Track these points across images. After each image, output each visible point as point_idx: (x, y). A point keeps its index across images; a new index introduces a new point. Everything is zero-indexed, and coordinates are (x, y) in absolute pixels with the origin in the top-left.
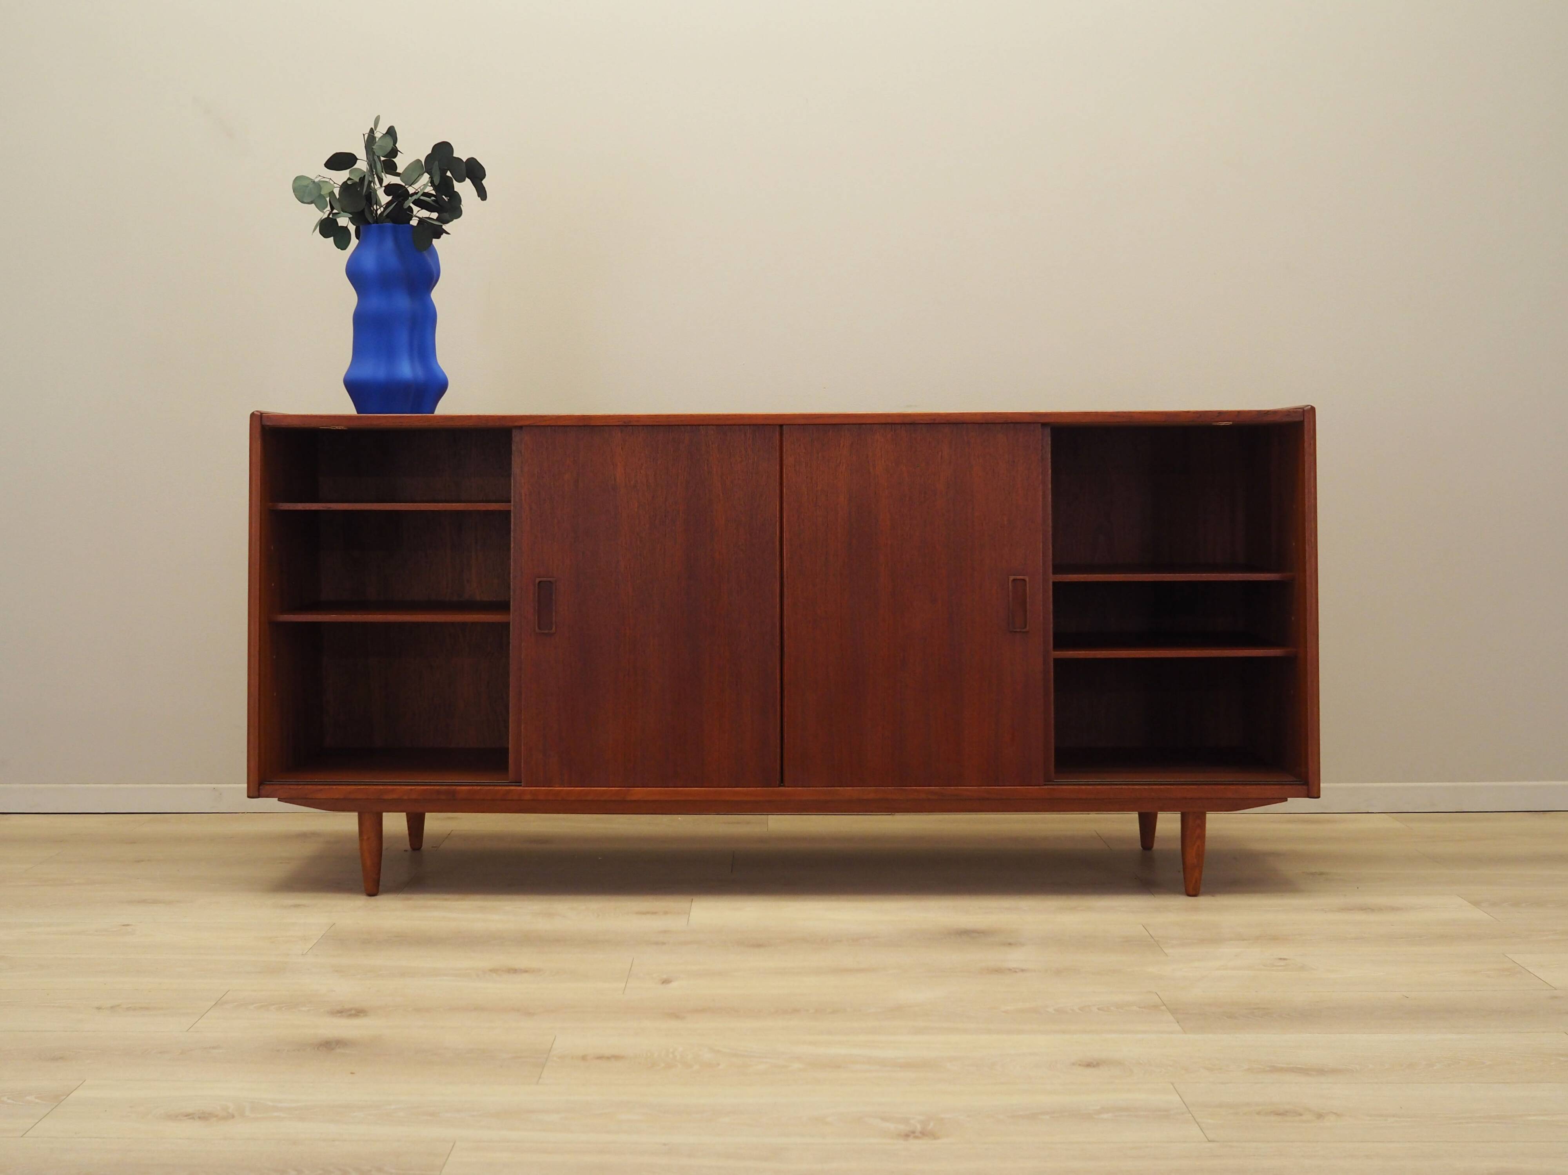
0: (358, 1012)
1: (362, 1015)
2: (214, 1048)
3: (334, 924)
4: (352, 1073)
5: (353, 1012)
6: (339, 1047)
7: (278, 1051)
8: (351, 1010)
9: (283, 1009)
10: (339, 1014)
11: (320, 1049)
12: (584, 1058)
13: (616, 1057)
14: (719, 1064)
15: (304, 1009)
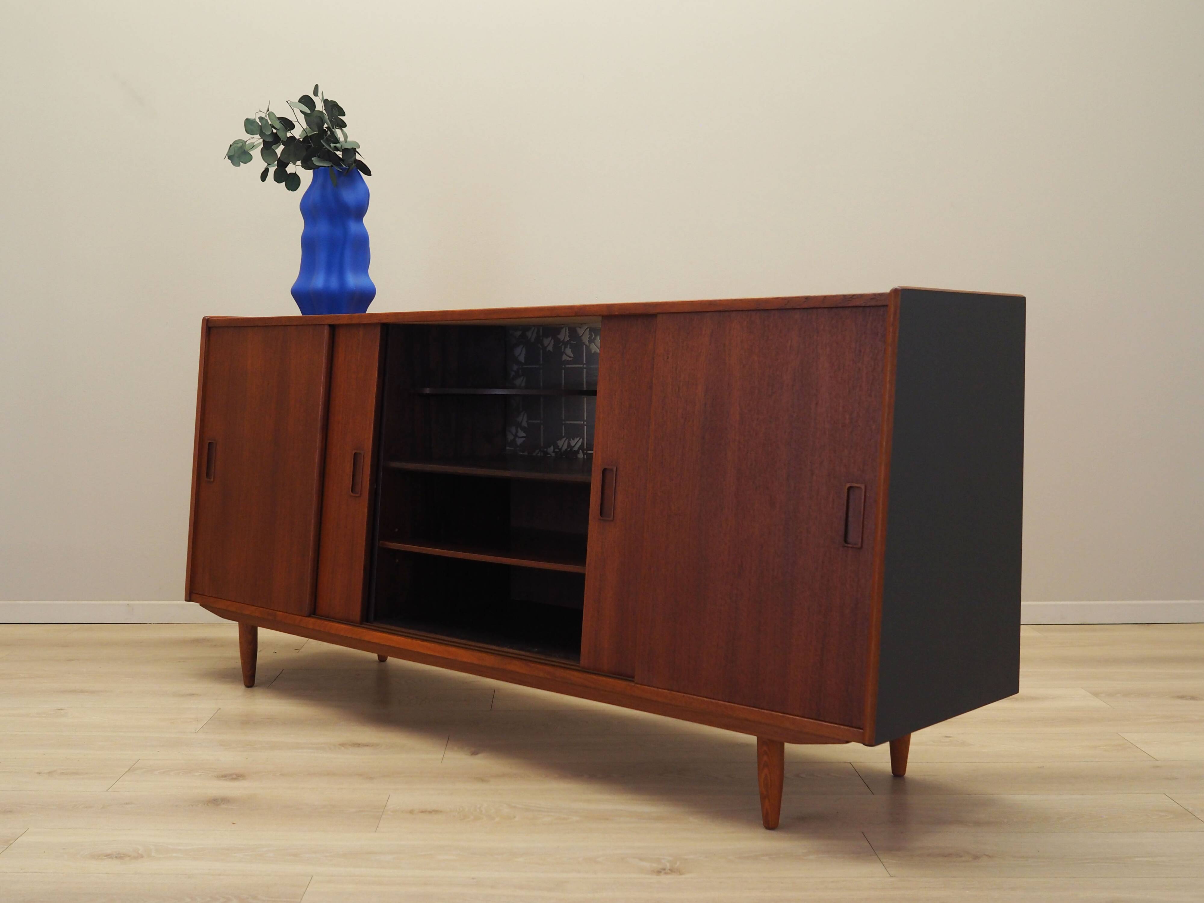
0: (238, 777)
1: (241, 778)
2: (127, 804)
3: (220, 709)
4: (233, 823)
5: (234, 776)
6: (224, 804)
7: (176, 806)
8: (231, 775)
9: (181, 774)
10: (224, 778)
11: (209, 805)
12: (411, 812)
13: (436, 812)
14: (515, 817)
15: (196, 774)
